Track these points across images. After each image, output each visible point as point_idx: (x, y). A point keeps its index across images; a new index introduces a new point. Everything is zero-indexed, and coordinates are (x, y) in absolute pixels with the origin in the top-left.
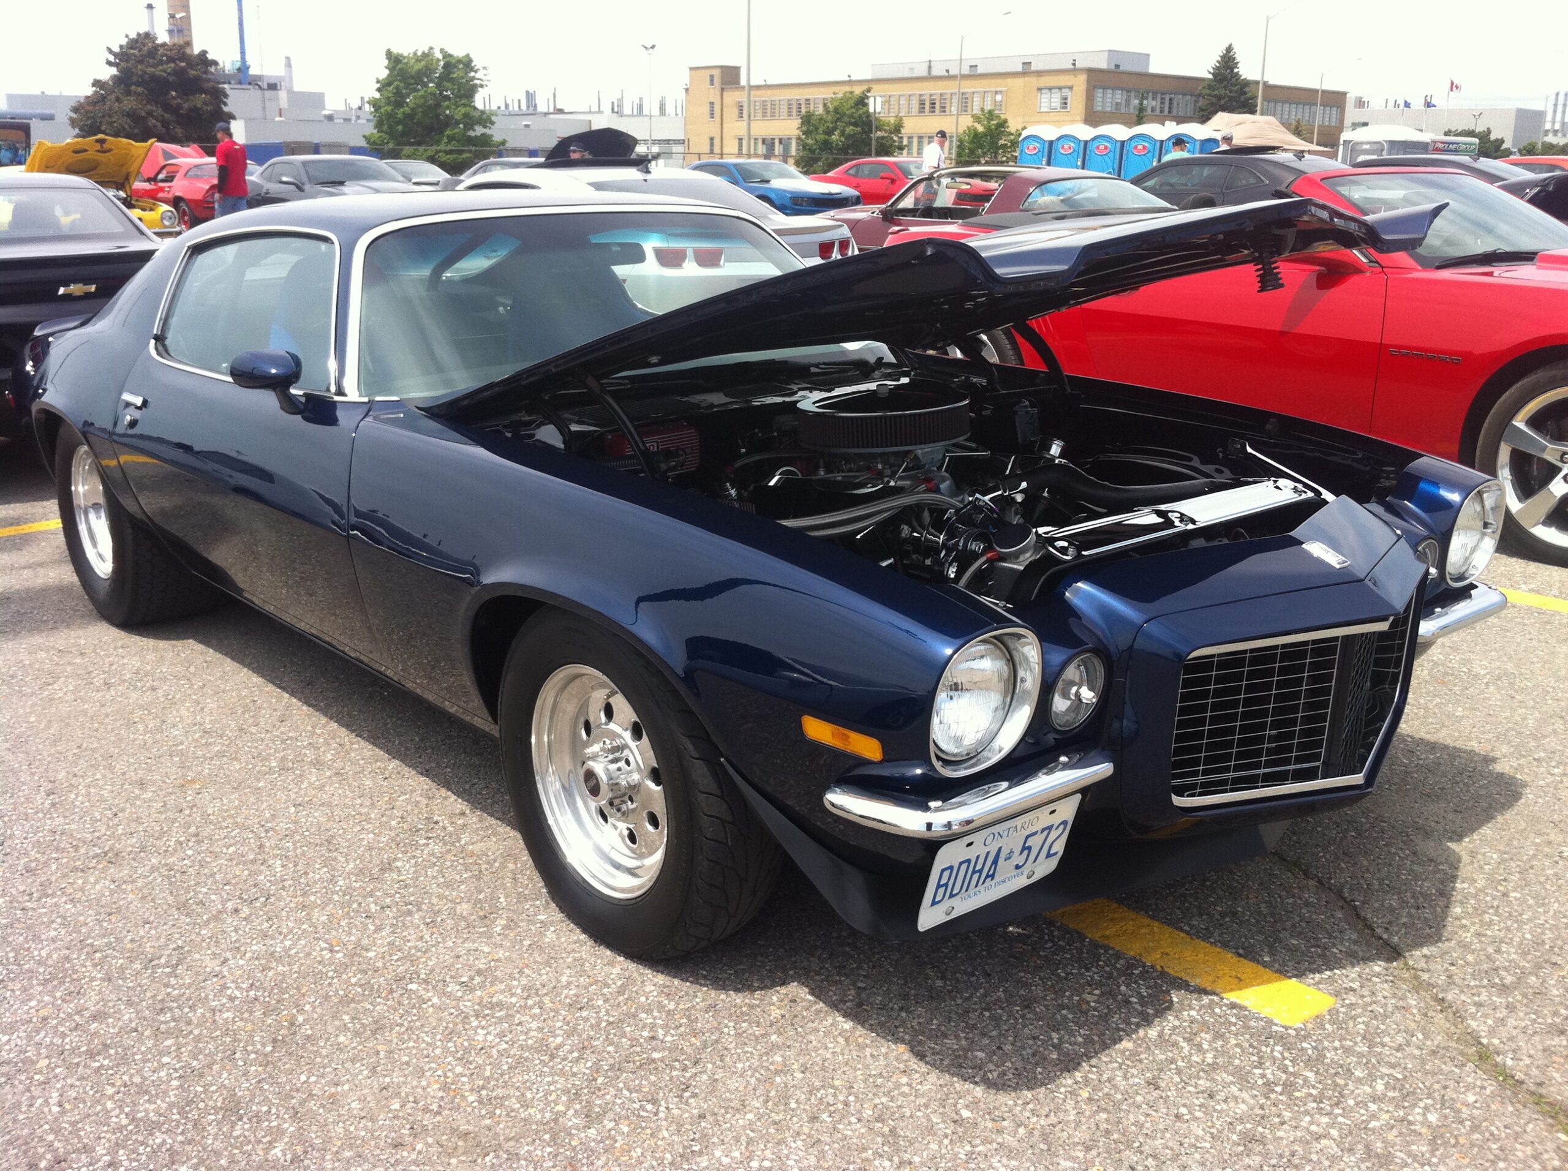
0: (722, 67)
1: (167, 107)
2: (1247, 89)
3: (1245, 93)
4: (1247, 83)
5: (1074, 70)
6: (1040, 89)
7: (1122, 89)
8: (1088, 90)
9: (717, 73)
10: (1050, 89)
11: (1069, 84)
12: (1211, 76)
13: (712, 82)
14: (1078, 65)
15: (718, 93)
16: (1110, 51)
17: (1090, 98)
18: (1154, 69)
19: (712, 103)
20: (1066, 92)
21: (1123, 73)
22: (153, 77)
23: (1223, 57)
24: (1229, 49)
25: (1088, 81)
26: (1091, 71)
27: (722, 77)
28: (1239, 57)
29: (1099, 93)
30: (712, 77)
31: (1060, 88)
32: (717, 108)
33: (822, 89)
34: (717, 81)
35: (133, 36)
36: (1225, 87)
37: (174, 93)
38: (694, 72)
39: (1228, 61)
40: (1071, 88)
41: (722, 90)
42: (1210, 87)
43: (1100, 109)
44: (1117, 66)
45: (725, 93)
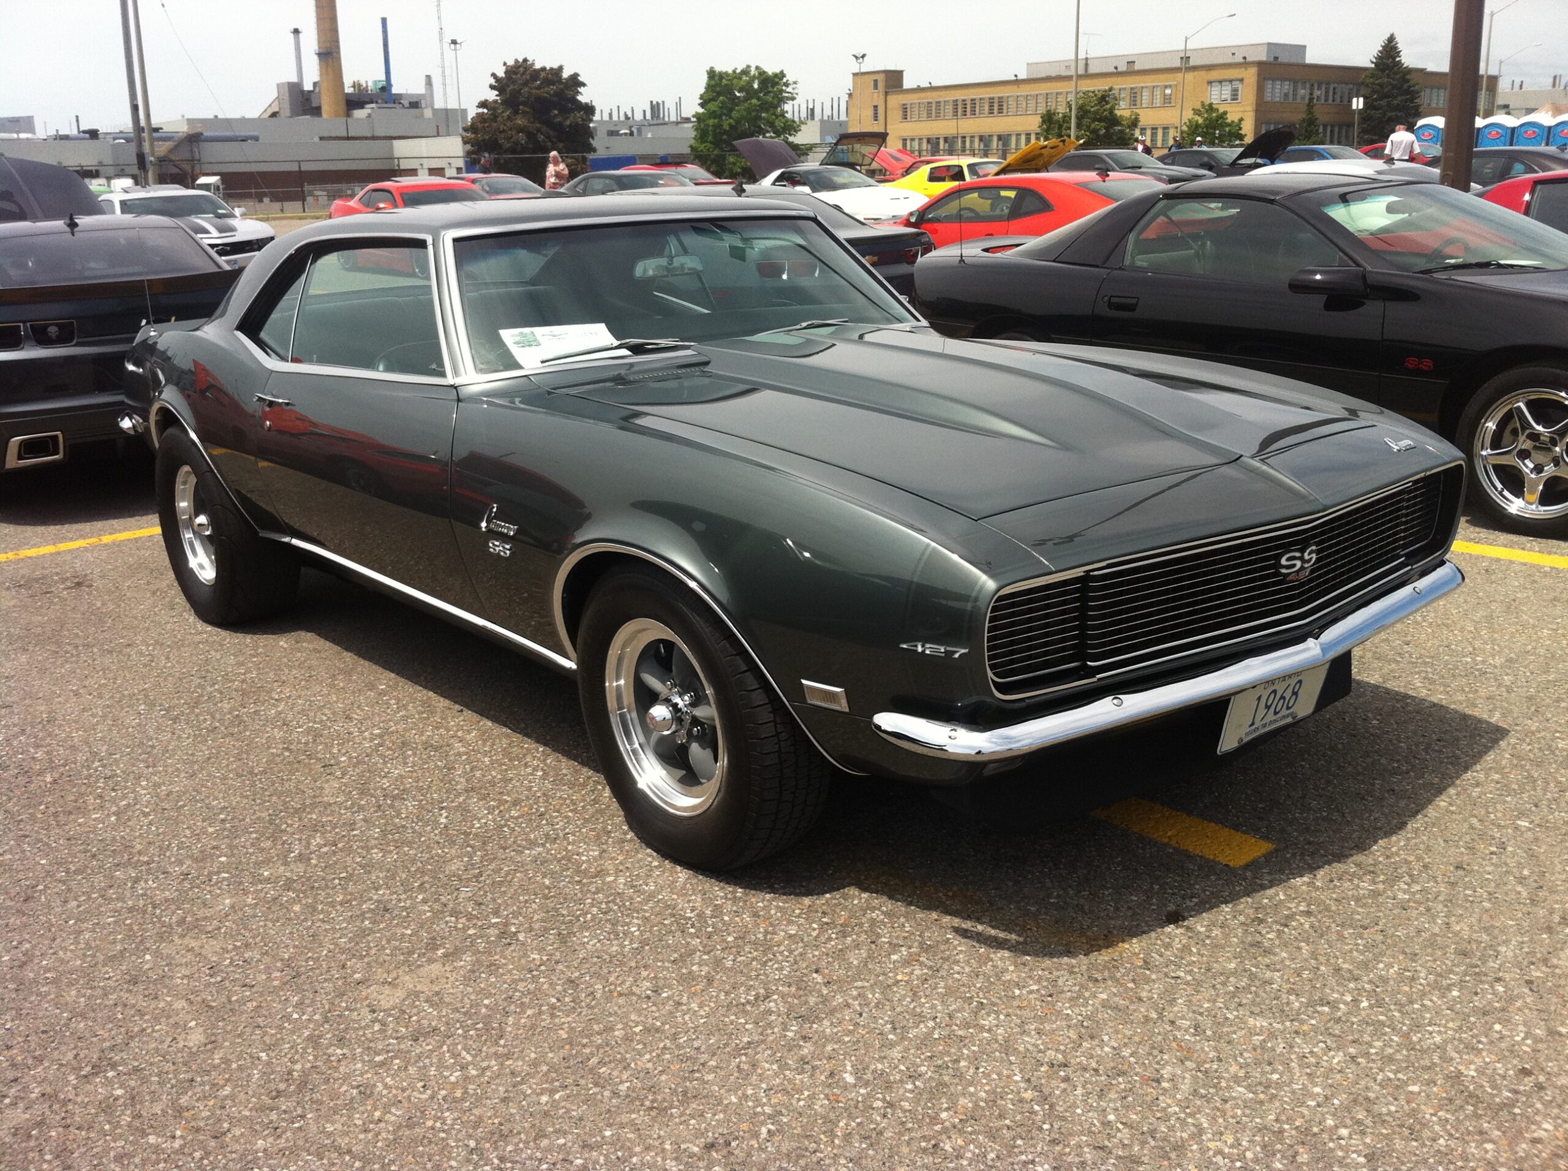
0: (886, 72)
1: (549, 124)
2: (1408, 77)
3: (1408, 81)
4: (1409, 71)
5: (1245, 64)
6: (1210, 83)
7: (1290, 81)
8: (1258, 82)
9: (881, 78)
10: (1220, 82)
11: (1240, 76)
12: (1373, 66)
13: (876, 87)
14: (1248, 59)
15: (882, 97)
16: (1269, 44)
17: (1260, 90)
18: (1309, 60)
19: (876, 107)
20: (1237, 84)
21: (1281, 64)
22: (538, 99)
23: (1385, 47)
24: (1391, 39)
25: (1259, 75)
26: (1260, 64)
27: (886, 81)
28: (1400, 46)
29: (1269, 85)
30: (876, 81)
31: (1231, 81)
32: (881, 110)
33: (988, 89)
34: (881, 85)
35: (511, 63)
36: (1388, 76)
37: (556, 112)
38: (858, 78)
39: (1390, 50)
40: (1242, 80)
41: (886, 93)
42: (1372, 76)
43: (1269, 99)
44: (1276, 58)
45: (889, 97)
